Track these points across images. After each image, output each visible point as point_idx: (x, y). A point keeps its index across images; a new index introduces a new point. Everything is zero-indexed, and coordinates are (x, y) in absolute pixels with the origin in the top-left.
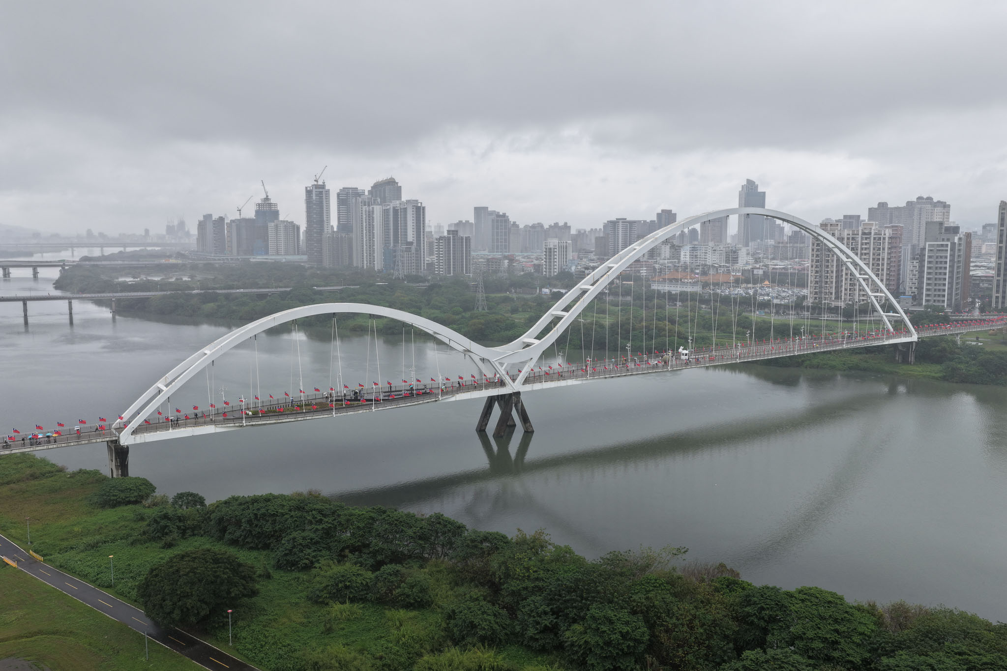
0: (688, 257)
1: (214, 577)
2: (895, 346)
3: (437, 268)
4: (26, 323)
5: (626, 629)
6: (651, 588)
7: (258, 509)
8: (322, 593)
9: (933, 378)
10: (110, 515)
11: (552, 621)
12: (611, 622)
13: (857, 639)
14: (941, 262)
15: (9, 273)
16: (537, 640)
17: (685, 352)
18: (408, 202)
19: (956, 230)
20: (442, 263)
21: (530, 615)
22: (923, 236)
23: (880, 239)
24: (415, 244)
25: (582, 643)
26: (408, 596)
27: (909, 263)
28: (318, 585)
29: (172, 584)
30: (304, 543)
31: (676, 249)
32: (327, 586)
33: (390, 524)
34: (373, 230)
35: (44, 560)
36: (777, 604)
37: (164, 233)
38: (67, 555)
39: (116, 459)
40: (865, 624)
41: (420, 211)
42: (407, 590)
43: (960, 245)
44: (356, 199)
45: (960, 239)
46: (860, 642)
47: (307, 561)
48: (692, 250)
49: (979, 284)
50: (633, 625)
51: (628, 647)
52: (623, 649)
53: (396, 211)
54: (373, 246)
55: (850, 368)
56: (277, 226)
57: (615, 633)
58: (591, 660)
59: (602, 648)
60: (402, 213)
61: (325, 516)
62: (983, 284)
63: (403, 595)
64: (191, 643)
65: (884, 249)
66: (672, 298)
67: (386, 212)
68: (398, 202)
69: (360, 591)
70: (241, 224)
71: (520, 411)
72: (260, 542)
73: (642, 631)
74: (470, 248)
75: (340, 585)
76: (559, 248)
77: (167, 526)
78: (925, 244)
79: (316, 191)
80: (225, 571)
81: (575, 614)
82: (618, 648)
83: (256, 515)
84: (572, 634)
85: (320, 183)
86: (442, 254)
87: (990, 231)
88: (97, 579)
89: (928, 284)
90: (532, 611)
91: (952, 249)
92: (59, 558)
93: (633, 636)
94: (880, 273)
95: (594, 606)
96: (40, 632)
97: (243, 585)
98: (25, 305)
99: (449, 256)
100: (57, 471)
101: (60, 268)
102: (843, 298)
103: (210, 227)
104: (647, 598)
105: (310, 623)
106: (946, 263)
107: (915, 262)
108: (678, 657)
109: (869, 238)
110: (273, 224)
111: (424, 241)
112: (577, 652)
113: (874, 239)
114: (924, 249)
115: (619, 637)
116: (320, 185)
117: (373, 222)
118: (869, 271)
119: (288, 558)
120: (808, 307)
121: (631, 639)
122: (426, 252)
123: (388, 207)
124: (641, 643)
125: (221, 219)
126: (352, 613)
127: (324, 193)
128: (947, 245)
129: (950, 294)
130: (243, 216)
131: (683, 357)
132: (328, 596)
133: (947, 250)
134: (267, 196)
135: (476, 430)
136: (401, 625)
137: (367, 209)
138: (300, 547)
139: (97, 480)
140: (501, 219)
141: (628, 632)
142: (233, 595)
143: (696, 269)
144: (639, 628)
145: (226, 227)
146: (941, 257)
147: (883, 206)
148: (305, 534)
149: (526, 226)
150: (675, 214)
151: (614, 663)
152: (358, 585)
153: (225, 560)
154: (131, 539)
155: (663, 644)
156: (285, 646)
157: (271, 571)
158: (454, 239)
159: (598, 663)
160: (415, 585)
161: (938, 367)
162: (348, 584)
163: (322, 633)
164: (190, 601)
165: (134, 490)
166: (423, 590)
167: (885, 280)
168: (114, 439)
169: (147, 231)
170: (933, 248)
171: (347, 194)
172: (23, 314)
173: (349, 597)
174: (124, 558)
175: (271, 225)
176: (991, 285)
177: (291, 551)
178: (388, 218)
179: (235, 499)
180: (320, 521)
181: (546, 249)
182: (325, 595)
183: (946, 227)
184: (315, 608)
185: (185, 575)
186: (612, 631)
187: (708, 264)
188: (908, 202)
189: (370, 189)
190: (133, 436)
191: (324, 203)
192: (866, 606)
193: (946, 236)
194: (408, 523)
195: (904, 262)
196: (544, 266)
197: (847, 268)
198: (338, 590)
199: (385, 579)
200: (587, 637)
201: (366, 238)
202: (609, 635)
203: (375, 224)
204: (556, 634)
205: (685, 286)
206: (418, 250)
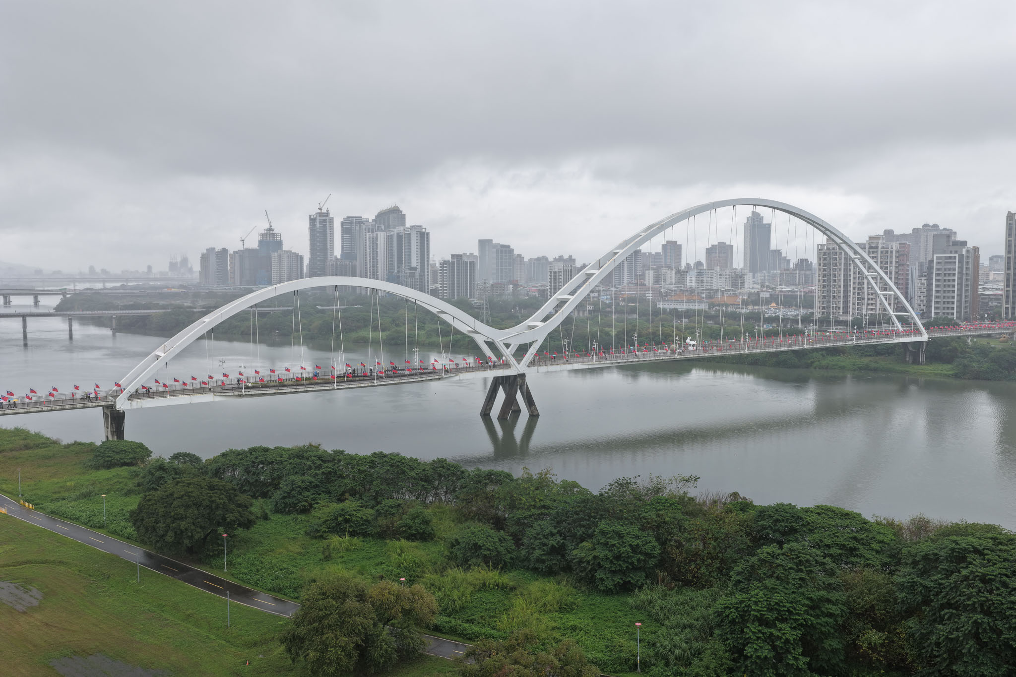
0: (694, 282)
1: (210, 501)
2: (905, 345)
3: (441, 293)
4: (25, 337)
5: (636, 542)
6: (662, 508)
7: (256, 458)
8: (321, 528)
9: (945, 375)
10: (104, 474)
11: (559, 542)
12: (620, 536)
13: (876, 546)
14: (949, 275)
15: (10, 302)
16: (543, 561)
17: (692, 342)
18: (412, 227)
19: (964, 243)
20: (446, 287)
21: (536, 538)
22: (930, 249)
23: (887, 252)
24: (419, 270)
25: (590, 558)
26: (410, 527)
27: (917, 281)
28: (317, 520)
29: (166, 507)
30: (303, 486)
31: (681, 275)
32: (326, 521)
33: (392, 466)
34: (377, 256)
35: (35, 508)
36: (793, 516)
37: (167, 270)
38: (59, 504)
39: (112, 424)
40: (885, 534)
41: (424, 237)
42: (408, 521)
43: (968, 257)
44: (360, 225)
45: (968, 251)
46: (880, 549)
47: (306, 504)
48: (698, 275)
49: (987, 303)
50: (643, 540)
51: (639, 560)
52: (633, 562)
53: (399, 237)
54: (377, 272)
55: (860, 369)
56: (280, 256)
57: (625, 547)
58: (600, 574)
59: (611, 562)
60: (406, 239)
61: (324, 461)
62: (992, 303)
63: (404, 526)
64: (183, 570)
65: (891, 263)
66: (679, 314)
67: (390, 238)
68: (402, 228)
69: (359, 526)
70: (245, 254)
71: (525, 393)
72: (258, 491)
73: (652, 545)
74: (474, 272)
75: (340, 519)
76: (564, 272)
77: (163, 477)
78: (933, 257)
79: (320, 220)
80: (221, 496)
81: (583, 533)
82: (628, 562)
83: (253, 462)
84: (580, 552)
85: (324, 211)
86: (446, 278)
87: (997, 262)
88: (89, 521)
89: (937, 297)
90: (538, 534)
91: (961, 262)
92: (52, 506)
93: (644, 550)
94: (888, 271)
95: (603, 522)
96: (28, 562)
97: (239, 512)
98: (24, 321)
99: (453, 281)
100: (51, 443)
101: (61, 297)
102: (851, 312)
103: (213, 259)
104: (658, 515)
105: (308, 553)
106: (954, 275)
107: (923, 279)
108: (690, 571)
109: (876, 252)
110: (276, 254)
111: (428, 269)
112: (585, 569)
113: (882, 252)
114: (931, 262)
115: (629, 550)
116: (324, 213)
117: (377, 248)
118: (877, 268)
119: (287, 500)
120: (816, 320)
121: (641, 553)
122: (430, 280)
123: (392, 233)
124: (651, 558)
125: (225, 251)
126: (352, 545)
127: (328, 221)
128: (955, 257)
129: (959, 307)
130: (246, 247)
131: (691, 348)
132: (327, 530)
133: (955, 262)
134: (271, 226)
135: (481, 414)
136: (402, 552)
137: (371, 236)
138: (299, 489)
139: (92, 450)
140: (505, 250)
141: (637, 545)
142: (228, 520)
143: (702, 293)
144: (650, 542)
145: (229, 258)
146: (949, 269)
147: (889, 233)
148: (306, 477)
149: (531, 260)
150: (680, 245)
151: (624, 578)
152: (358, 519)
153: (221, 488)
154: (123, 492)
155: (674, 560)
156: (281, 570)
157: (269, 513)
158: (458, 264)
159: (607, 578)
160: (417, 517)
161: (950, 366)
162: (347, 517)
163: (320, 560)
164: (184, 523)
165: (130, 452)
166: (426, 522)
167: (892, 305)
168: (110, 403)
169: (150, 268)
170: (941, 261)
171: (351, 223)
172: (22, 330)
173: (349, 531)
174: (117, 505)
175: (274, 255)
176: (1000, 303)
177: (289, 493)
178: (392, 244)
179: (231, 451)
180: (319, 467)
181: (551, 272)
182: (324, 529)
183: (953, 242)
184: (314, 541)
185: (179, 498)
186: (621, 545)
187: (714, 288)
188: (914, 229)
189: (374, 218)
190: (130, 402)
191: (328, 230)
192: (884, 522)
193: (953, 249)
194: (410, 466)
195: (912, 281)
196: (549, 290)
197: (856, 265)
198: (339, 524)
199: (387, 511)
200: (596, 553)
201: (370, 264)
202: (619, 548)
203: (379, 250)
204: (563, 556)
205: (691, 304)
206: (422, 275)
